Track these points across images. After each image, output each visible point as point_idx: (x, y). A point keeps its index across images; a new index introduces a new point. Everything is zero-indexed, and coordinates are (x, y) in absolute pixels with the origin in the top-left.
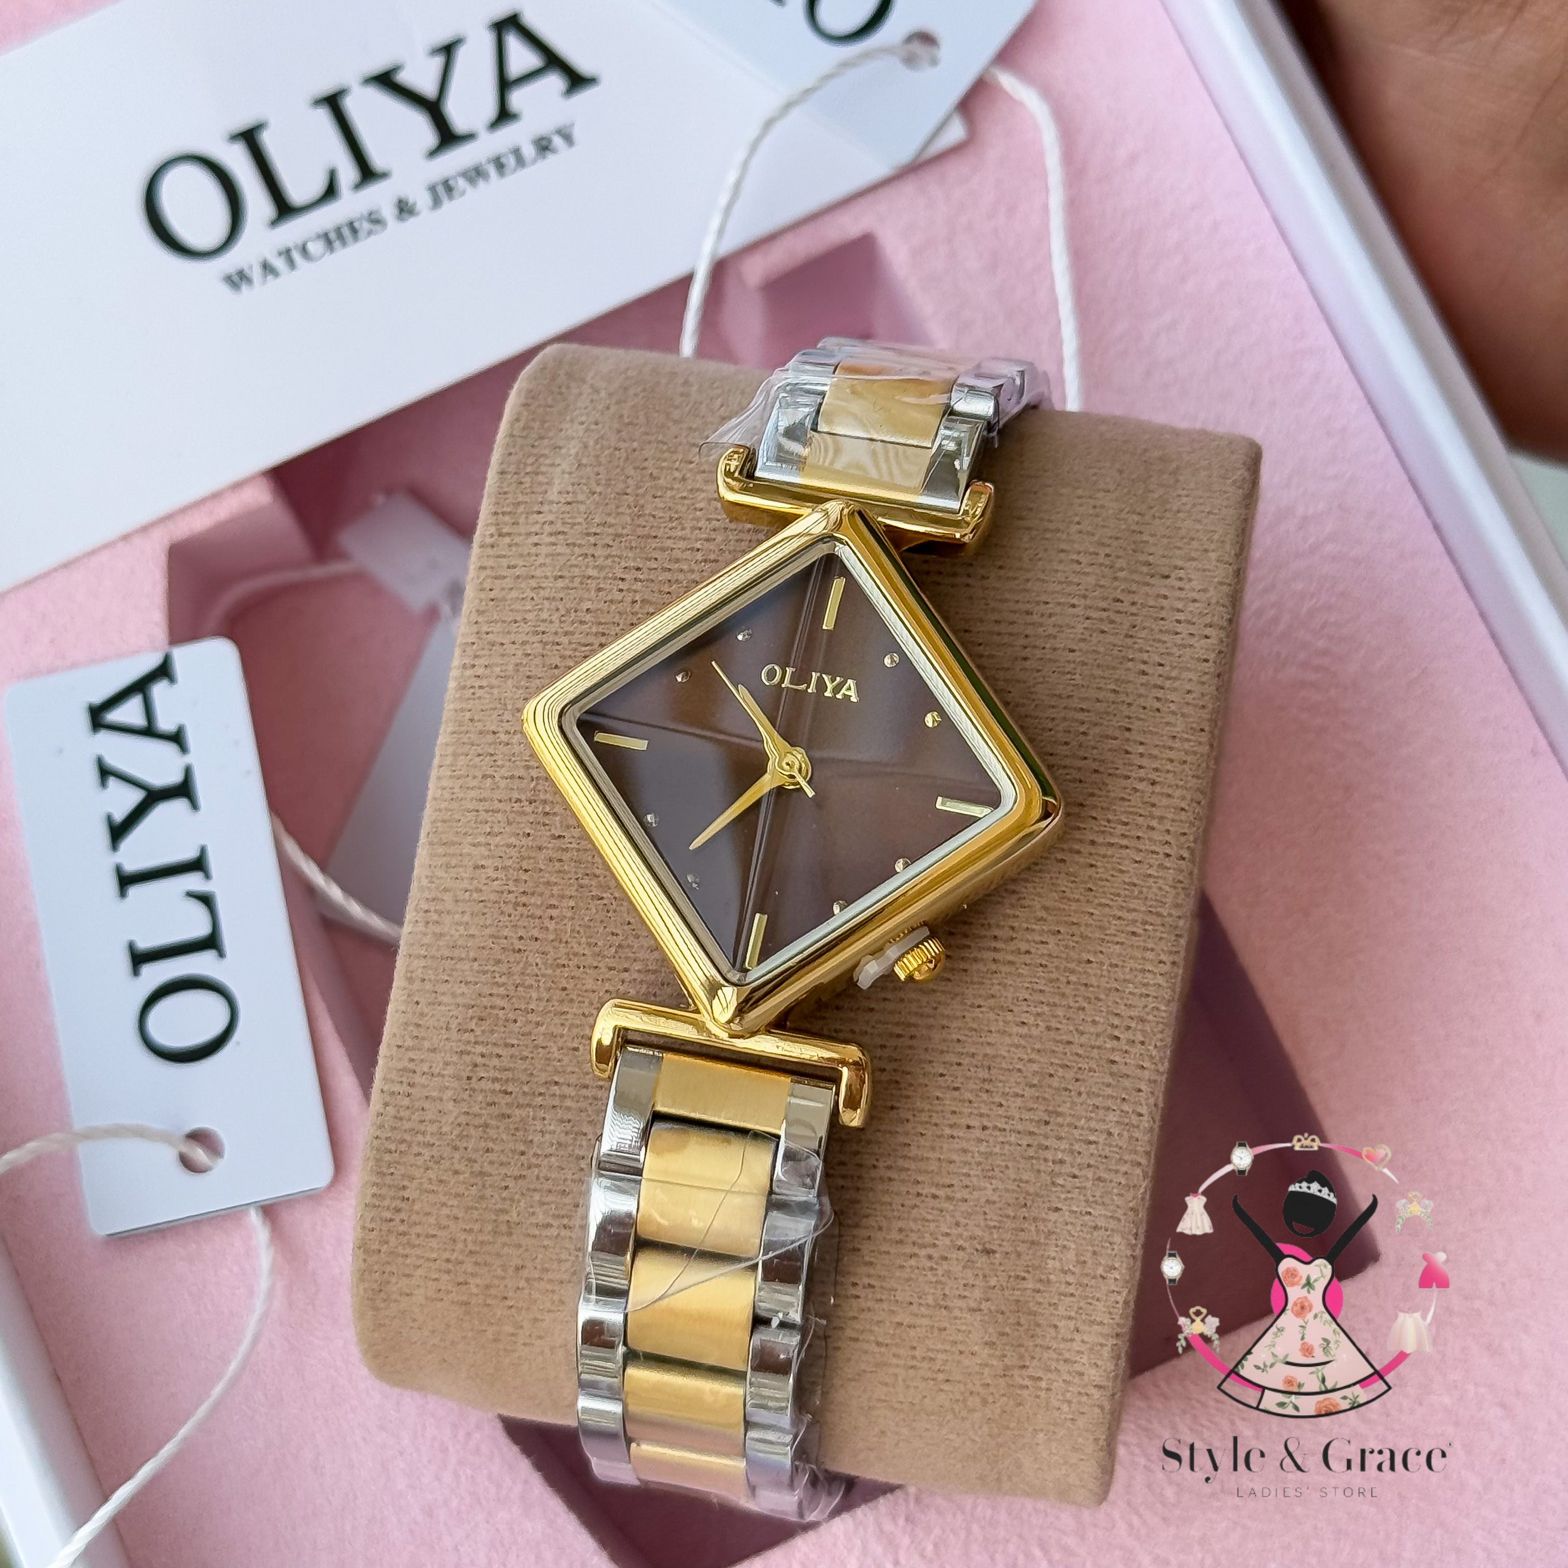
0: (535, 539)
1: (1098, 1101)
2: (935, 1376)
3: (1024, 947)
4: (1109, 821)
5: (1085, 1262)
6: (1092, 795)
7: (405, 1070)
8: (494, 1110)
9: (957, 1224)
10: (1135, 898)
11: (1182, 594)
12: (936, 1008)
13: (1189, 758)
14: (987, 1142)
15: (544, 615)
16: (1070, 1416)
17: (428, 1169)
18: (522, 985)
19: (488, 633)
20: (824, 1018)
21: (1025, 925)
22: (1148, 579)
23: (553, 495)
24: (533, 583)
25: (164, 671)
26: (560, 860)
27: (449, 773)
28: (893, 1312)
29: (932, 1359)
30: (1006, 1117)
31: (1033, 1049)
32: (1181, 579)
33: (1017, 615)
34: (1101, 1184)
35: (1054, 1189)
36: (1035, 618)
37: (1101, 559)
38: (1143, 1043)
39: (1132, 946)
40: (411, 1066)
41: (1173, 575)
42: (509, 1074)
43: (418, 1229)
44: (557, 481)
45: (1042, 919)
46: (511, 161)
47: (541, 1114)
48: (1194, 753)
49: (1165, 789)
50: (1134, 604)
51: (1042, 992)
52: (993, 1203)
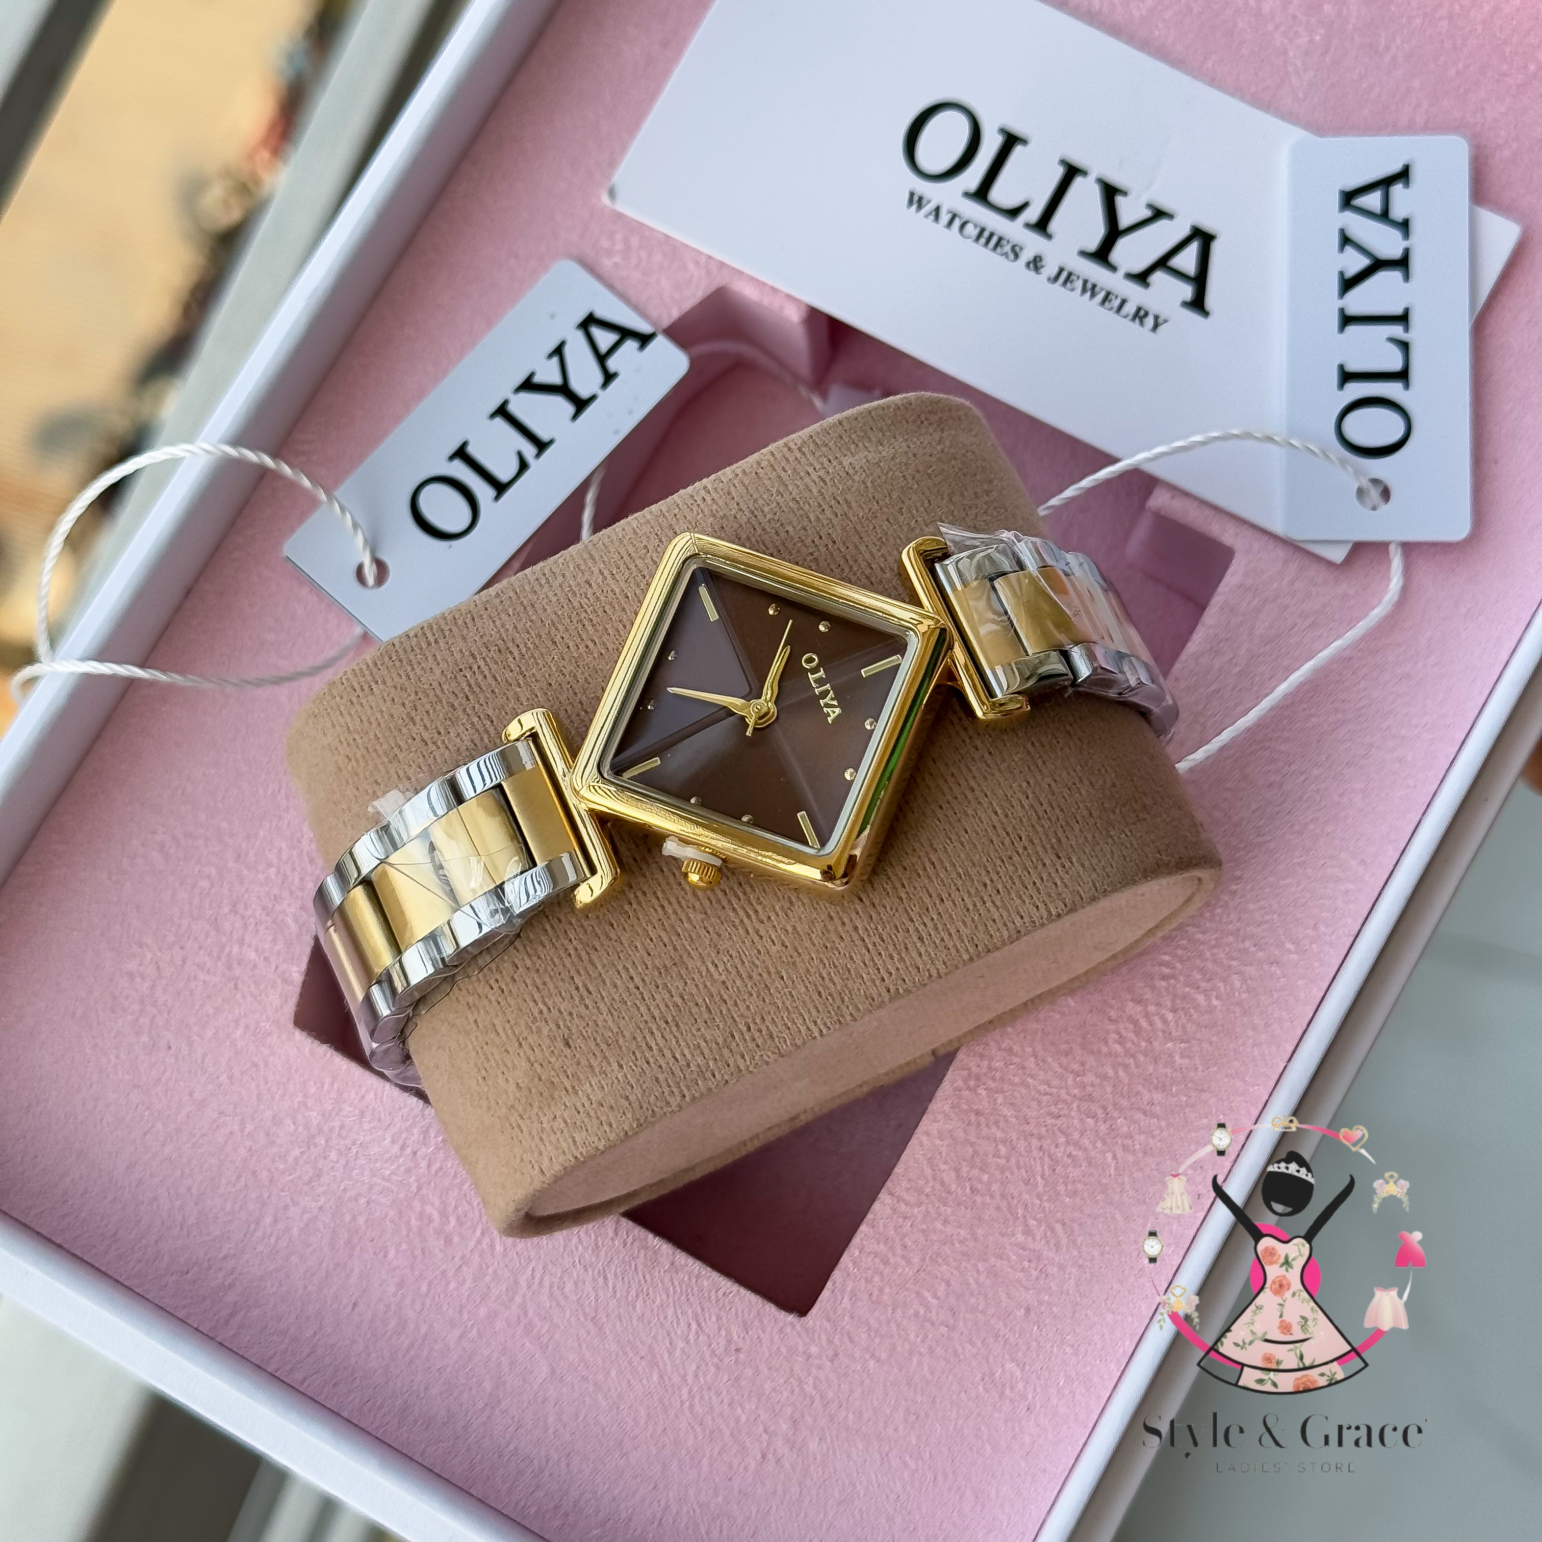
0: (811, 470)
1: (703, 1044)
2: (481, 1069)
3: (762, 933)
4: (876, 928)
5: (602, 1105)
6: (884, 906)
8: (452, 699)
9: (571, 1014)
10: (841, 978)
11: (1053, 875)
13: (953, 951)
14: (630, 995)
15: (766, 509)
16: (516, 1166)
17: (395, 687)
18: (535, 659)
19: (734, 486)
20: (637, 846)
21: (776, 923)
23: (846, 462)
24: (782, 489)
25: (644, 340)
27: (635, 526)
28: (498, 1015)
29: (488, 1059)
30: (652, 995)
31: (704, 982)
32: (1064, 867)
33: (965, 783)
34: (655, 1082)
35: (631, 1055)
36: (970, 796)
37: (1040, 809)
38: (758, 1046)
39: (811, 997)
40: (447, 633)
41: (1063, 860)
42: (477, 690)
43: (359, 709)
44: (857, 457)
45: (787, 931)
47: (468, 726)
48: (958, 951)
49: (922, 950)
50: (1025, 848)
51: (743, 963)
52: (597, 1025)
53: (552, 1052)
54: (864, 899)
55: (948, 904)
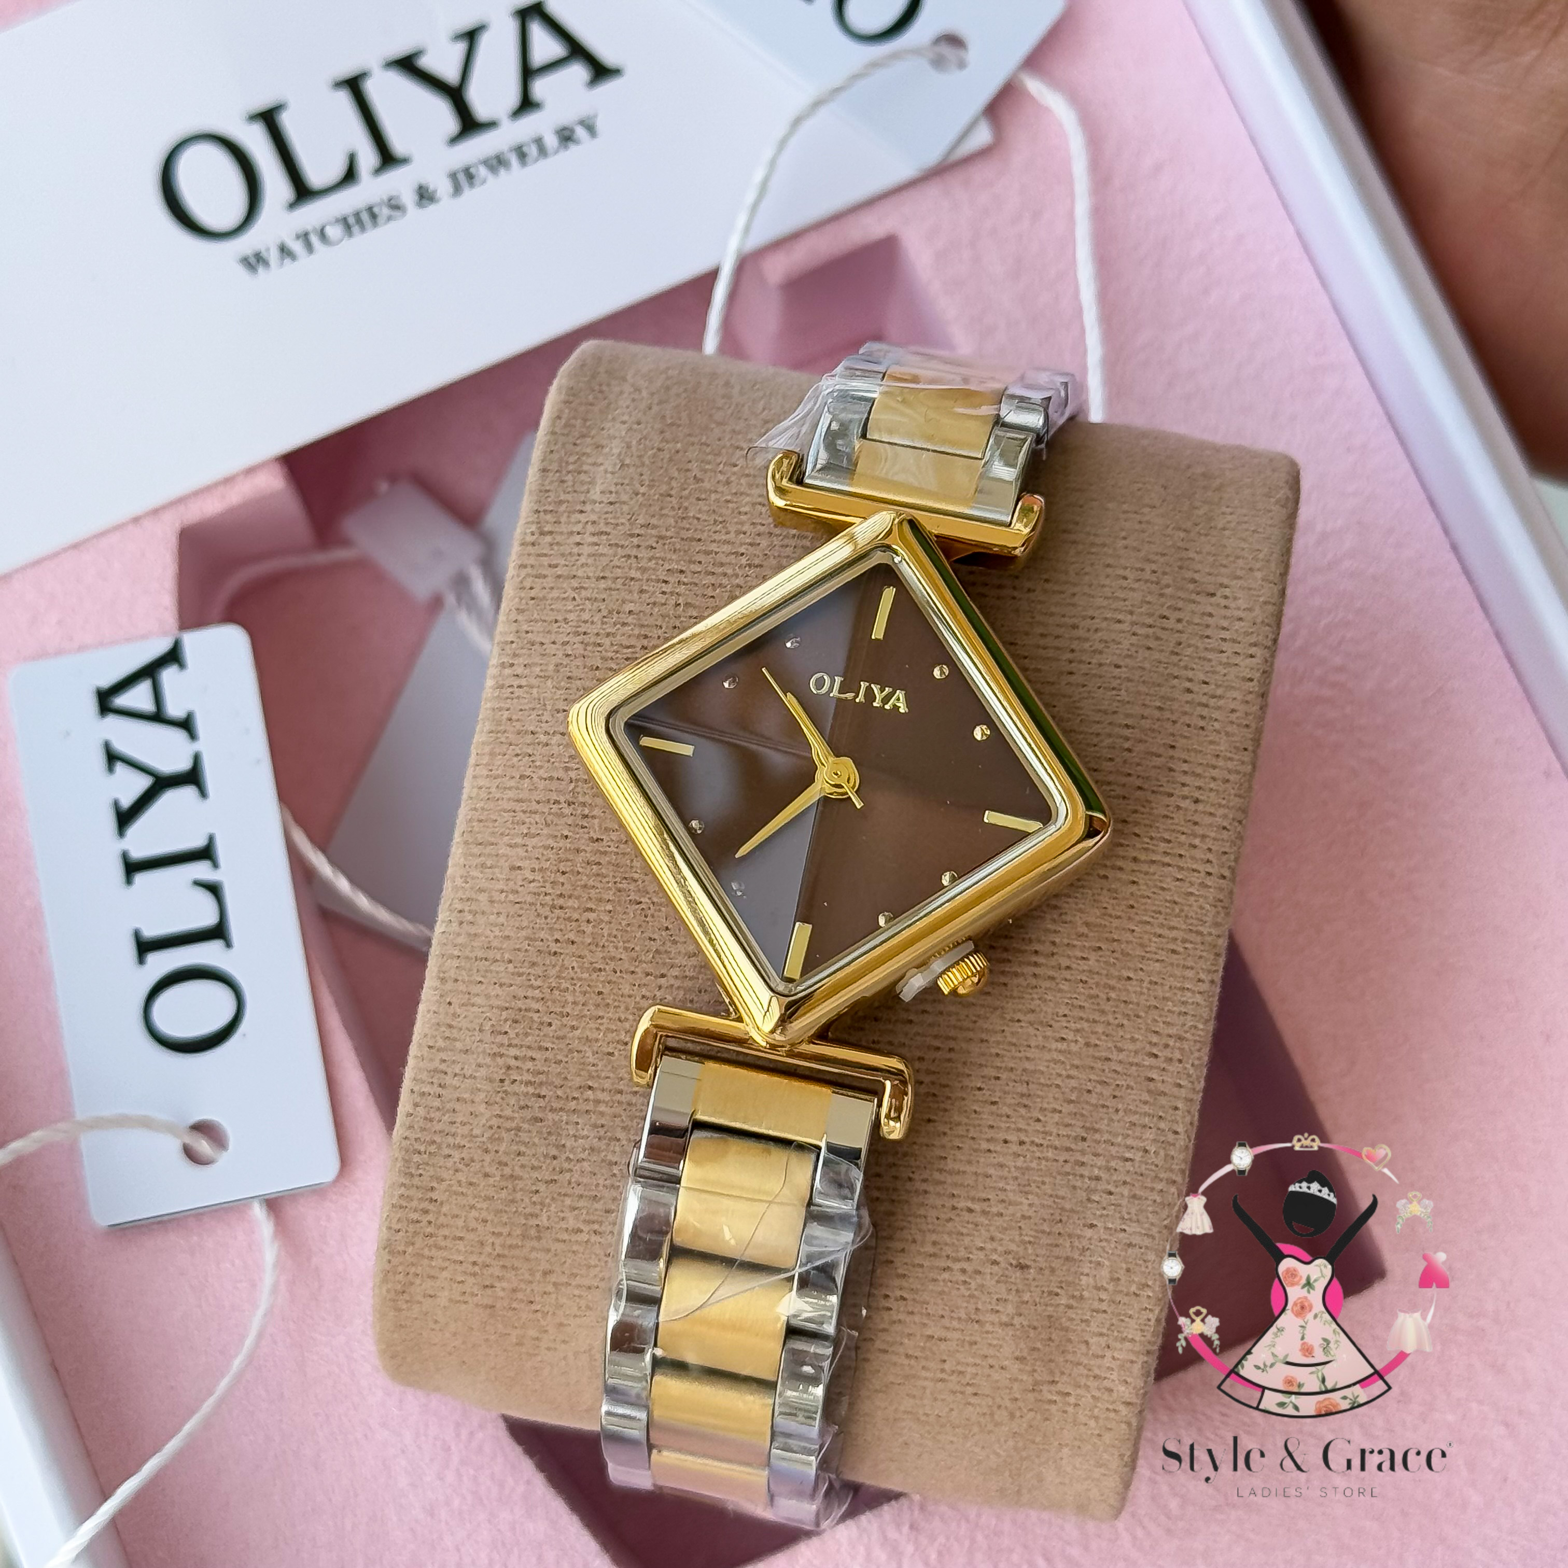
0: (578, 538)
1: (1134, 1118)
2: (963, 1389)
3: (1065, 962)
4: (1152, 838)
5: (1118, 1279)
6: (1135, 812)
7: (436, 1071)
8: (528, 1114)
9: (992, 1239)
10: (1176, 916)
11: (1228, 613)
12: (975, 1022)
13: (1232, 777)
14: (1025, 1157)
15: (586, 616)
16: (1097, 1432)
17: (457, 1171)
18: (558, 988)
19: (527, 632)
20: (862, 1029)
21: (1066, 941)
22: (1194, 596)
23: (595, 495)
24: (575, 583)
25: (174, 656)
26: (599, 864)
27: (485, 772)
28: (925, 1325)
29: (961, 1373)
30: (1043, 1133)
31: (1072, 1065)
32: (1226, 597)
33: (1063, 630)
34: (1136, 1202)
35: (1089, 1205)
36: (1081, 633)
37: (1147, 575)
38: (1180, 1061)
39: (1172, 964)
40: (443, 1067)
41: (1219, 594)
42: (543, 1078)
43: (446, 1232)
44: (599, 481)
45: (1082, 935)
46: (533, 150)
47: (575, 1118)
48: (1236, 772)
49: (1210, 809)
50: (1179, 621)
51: (1082, 1008)
52: (1028, 1218)
53: (1017, 1291)
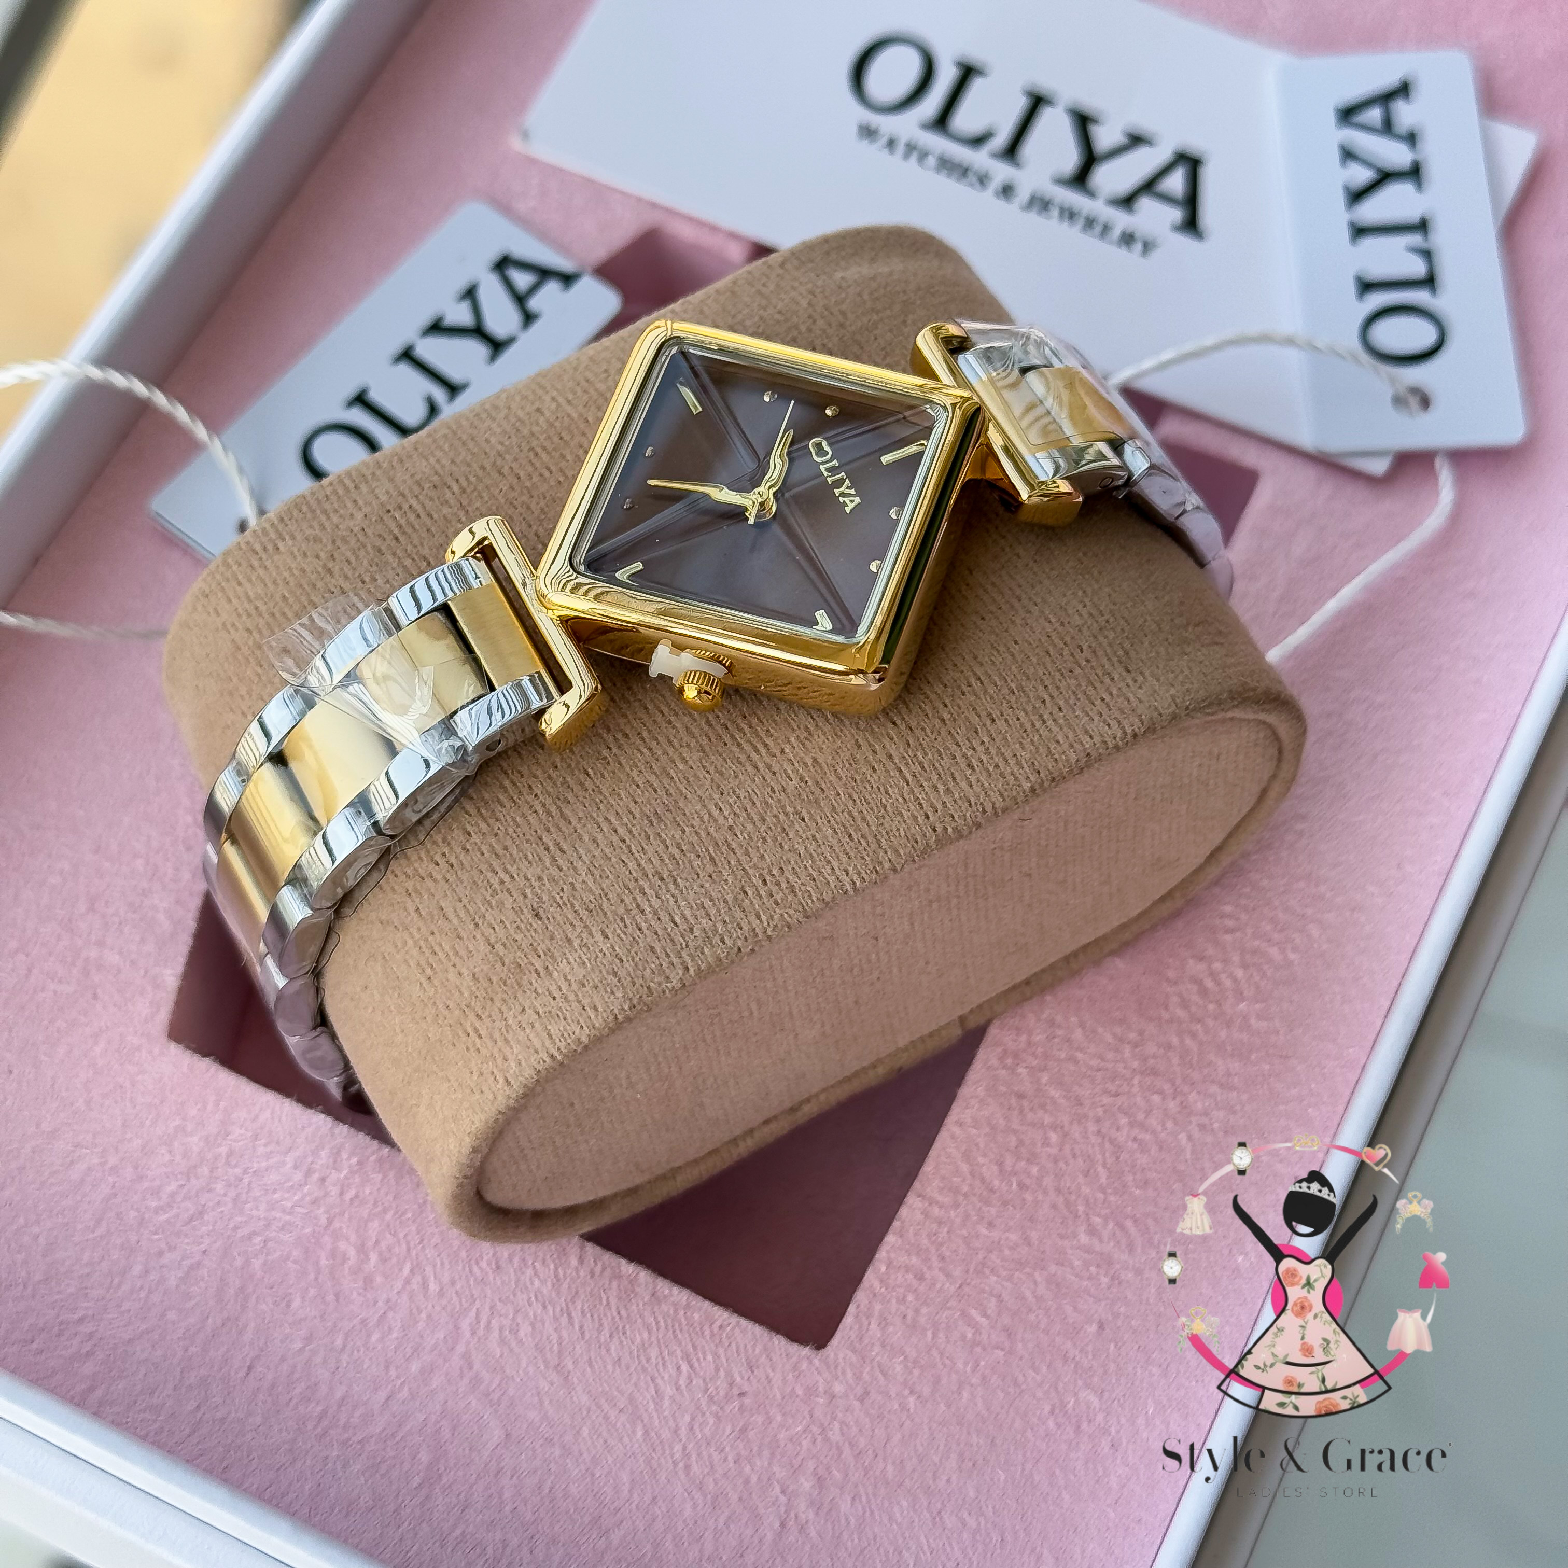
0: (796, 284)
1: (707, 903)
2: (426, 967)
3: (776, 768)
4: (915, 755)
5: (584, 986)
6: (923, 729)
8: (378, 542)
9: (540, 879)
10: (876, 816)
11: (1125, 689)
13: (1010, 779)
14: (614, 850)
16: (473, 1085)
17: (306, 540)
18: (479, 493)
19: (707, 305)
22: (1115, 659)
23: (839, 275)
24: (764, 302)
25: (568, 279)
28: (446, 896)
29: (435, 953)
30: (642, 848)
31: (706, 828)
32: (1135, 681)
33: (1010, 593)
34: (650, 952)
35: (618, 921)
36: (1016, 604)
38: (777, 903)
39: (840, 841)
41: (1133, 674)
42: (409, 530)
43: (262, 572)
44: (849, 272)
45: (805, 764)
46: (1098, 229)
47: (400, 571)
48: (1016, 779)
49: (973, 778)
50: (1088, 661)
51: (754, 804)
52: (574, 889)
53: (518, 927)
54: (899, 722)
55: (1001, 724)
